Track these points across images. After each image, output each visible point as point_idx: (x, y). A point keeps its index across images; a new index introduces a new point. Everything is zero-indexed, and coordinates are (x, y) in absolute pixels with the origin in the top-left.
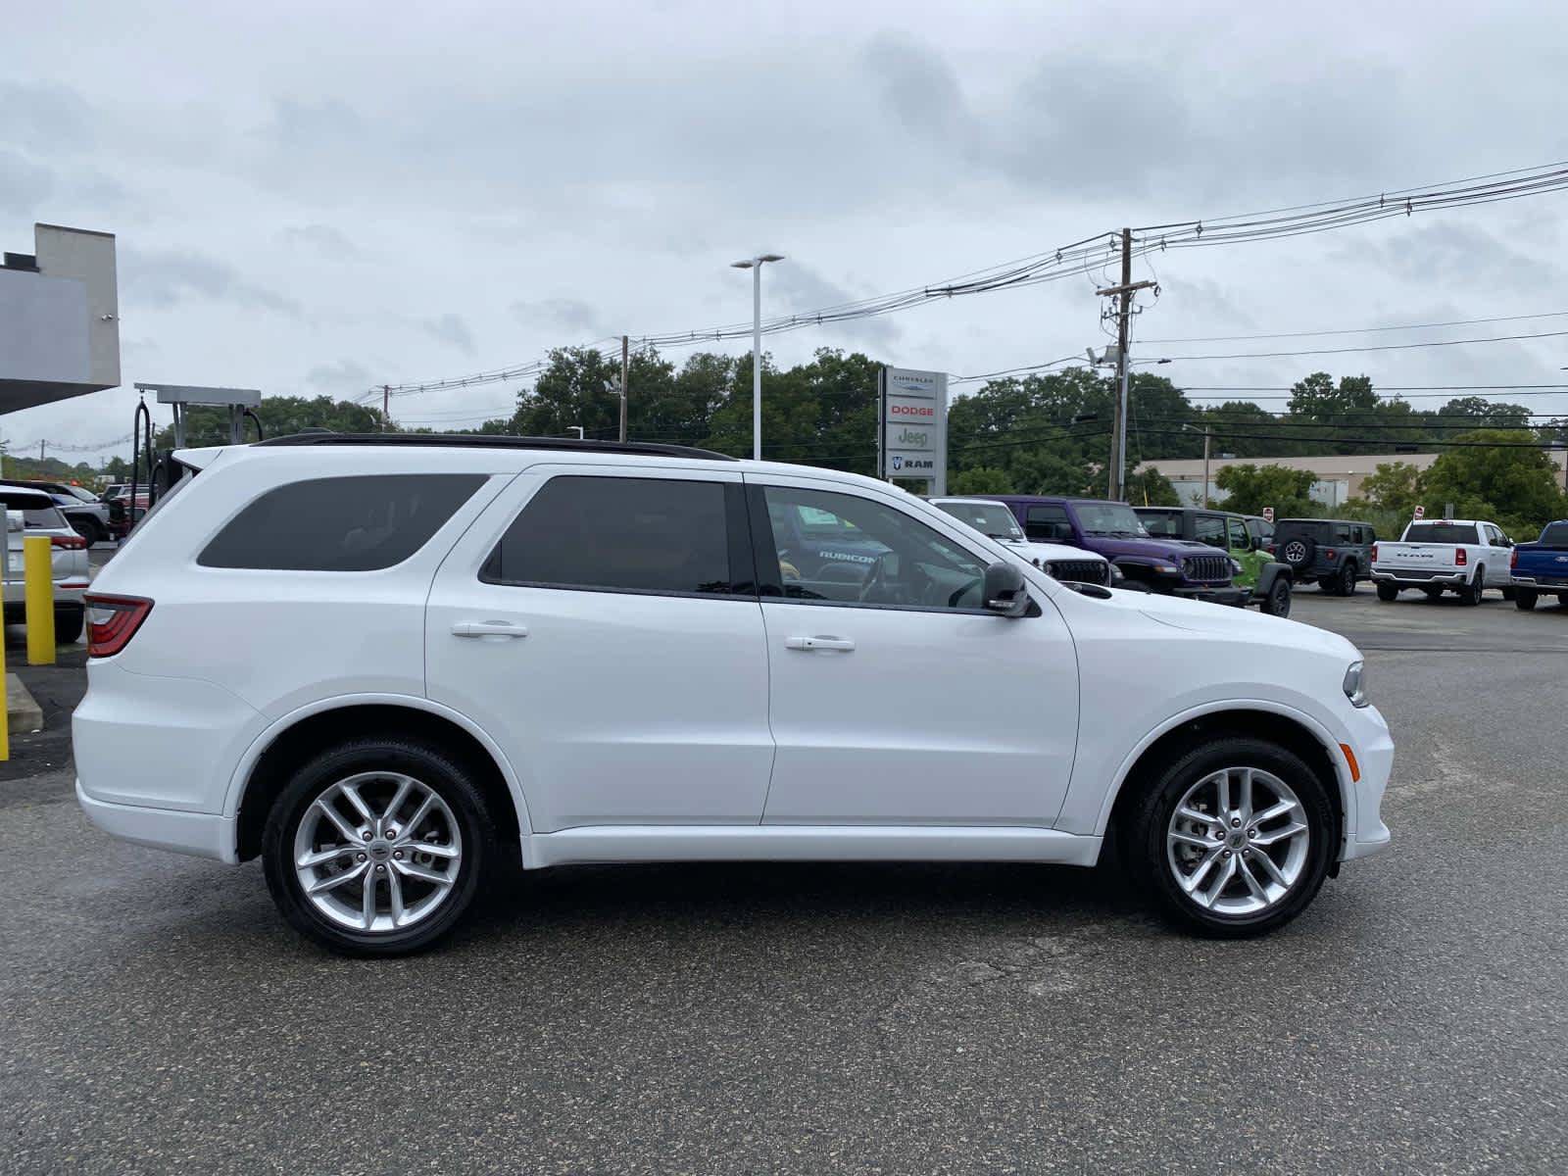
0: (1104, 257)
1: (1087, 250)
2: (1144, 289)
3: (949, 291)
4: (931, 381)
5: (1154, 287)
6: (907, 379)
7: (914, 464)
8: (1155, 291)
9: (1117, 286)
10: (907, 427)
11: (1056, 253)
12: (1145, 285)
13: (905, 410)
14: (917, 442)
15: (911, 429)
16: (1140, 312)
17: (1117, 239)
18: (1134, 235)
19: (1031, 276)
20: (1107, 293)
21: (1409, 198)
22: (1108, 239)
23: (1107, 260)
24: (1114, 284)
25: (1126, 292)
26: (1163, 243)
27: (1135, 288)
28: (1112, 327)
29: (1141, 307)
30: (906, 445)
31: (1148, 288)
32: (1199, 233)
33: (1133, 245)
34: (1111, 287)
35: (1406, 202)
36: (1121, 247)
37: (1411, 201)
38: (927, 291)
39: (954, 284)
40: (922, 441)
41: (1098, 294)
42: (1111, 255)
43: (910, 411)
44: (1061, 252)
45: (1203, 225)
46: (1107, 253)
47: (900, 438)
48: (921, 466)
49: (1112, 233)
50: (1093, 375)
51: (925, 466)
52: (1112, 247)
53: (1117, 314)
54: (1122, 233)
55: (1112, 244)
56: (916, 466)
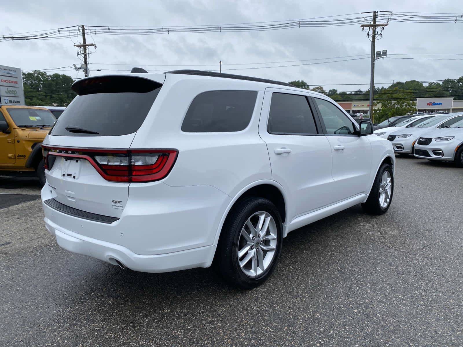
0: (76, 33)
1: (70, 31)
2: (91, 46)
3: (12, 38)
4: (15, 71)
5: (95, 46)
6: (6, 69)
7: (13, 102)
8: (95, 47)
9: (81, 44)
10: (9, 88)
11: (58, 30)
12: (92, 45)
13: (7, 81)
14: (13, 94)
15: (10, 89)
16: (91, 54)
17: (80, 28)
18: (85, 28)
19: (48, 37)
20: (78, 46)
21: (168, 29)
22: (77, 28)
23: (77, 35)
24: (80, 43)
25: (85, 46)
26: (95, 32)
27: (88, 45)
28: (82, 57)
29: (91, 52)
30: (9, 95)
31: (93, 46)
32: (109, 30)
33: (85, 31)
34: (79, 44)
35: (167, 30)
36: (81, 31)
37: (169, 30)
38: (4, 37)
39: (14, 36)
40: (15, 93)
41: (75, 46)
42: (78, 33)
43: (9, 82)
44: (60, 30)
45: (110, 28)
46: (77, 32)
47: (6, 92)
48: (15, 102)
49: (79, 26)
50: (45, 73)
51: (17, 103)
52: (79, 31)
53: (83, 54)
54: (81, 26)
55: (79, 30)
56: (14, 102)
